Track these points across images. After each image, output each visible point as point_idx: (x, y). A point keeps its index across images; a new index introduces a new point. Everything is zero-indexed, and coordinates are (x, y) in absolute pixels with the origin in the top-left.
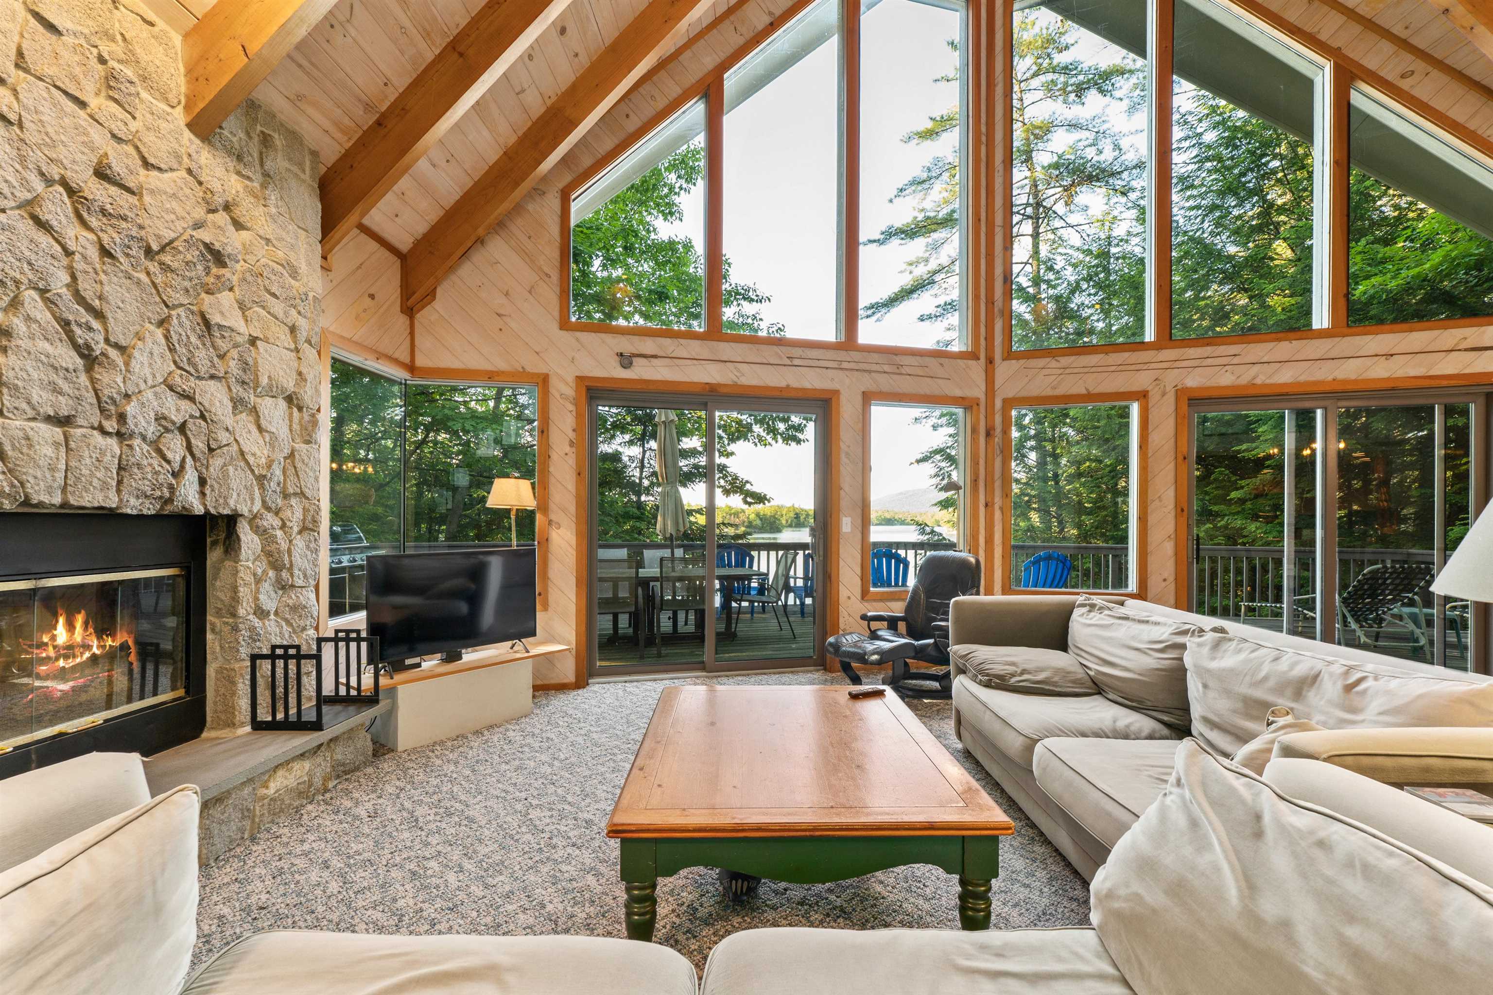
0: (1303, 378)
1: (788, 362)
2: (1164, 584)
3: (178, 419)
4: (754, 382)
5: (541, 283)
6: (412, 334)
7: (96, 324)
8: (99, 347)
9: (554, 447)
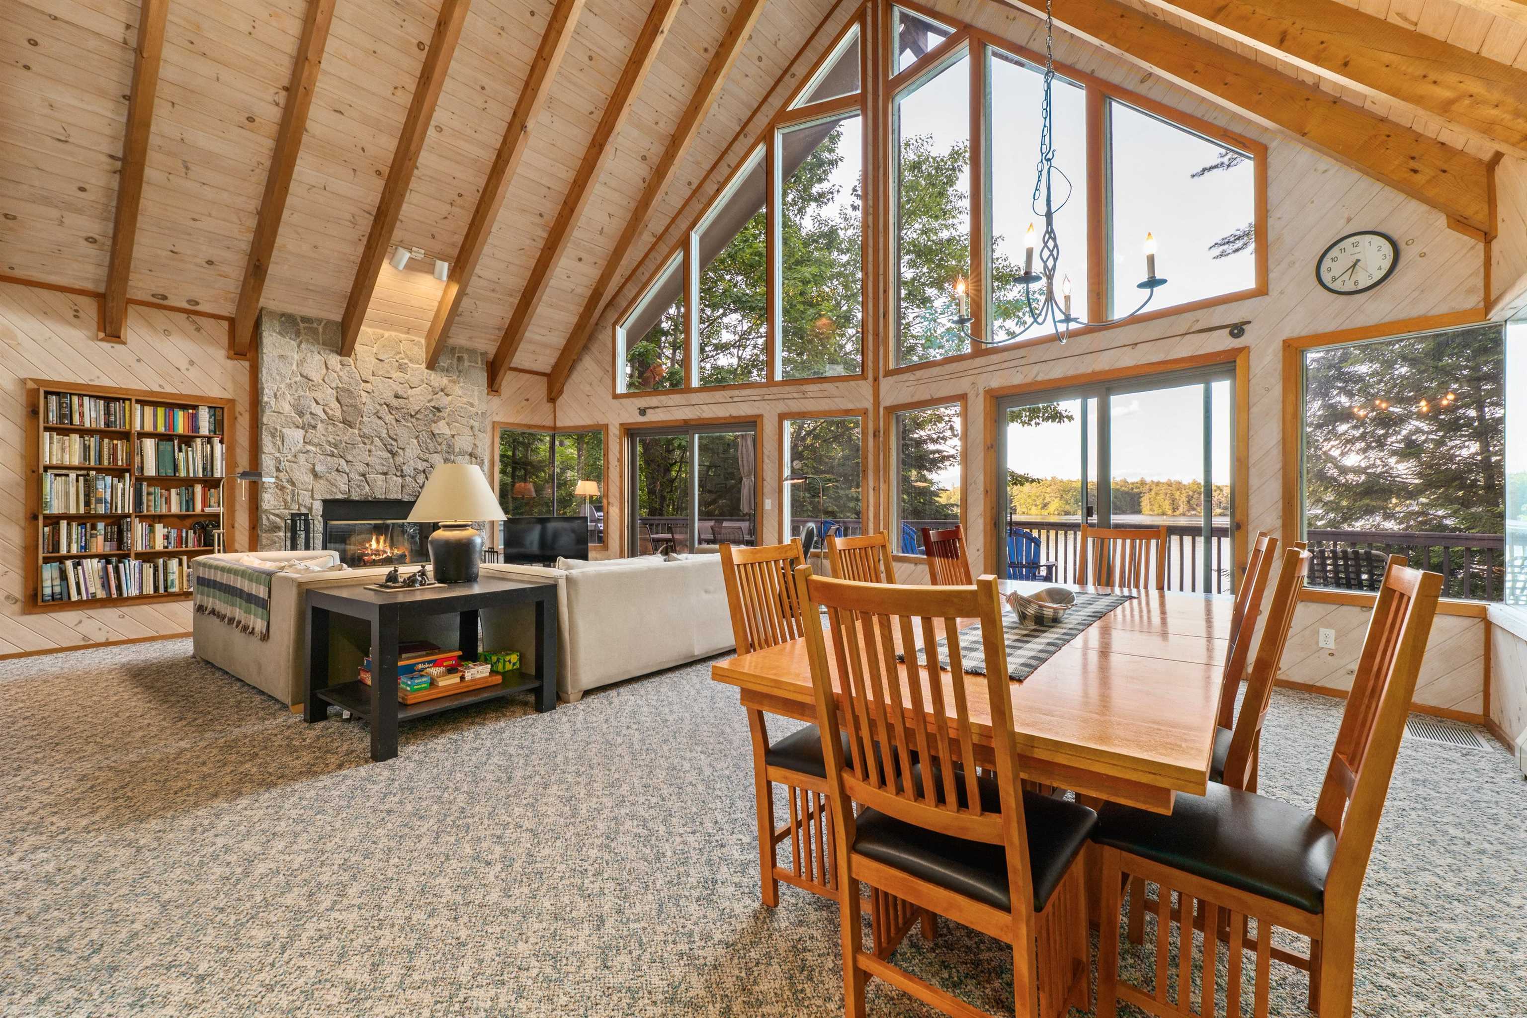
1: (730, 400)
3: (421, 469)
4: (711, 415)
5: (605, 376)
6: (555, 411)
7: (394, 443)
8: (395, 449)
9: (611, 463)
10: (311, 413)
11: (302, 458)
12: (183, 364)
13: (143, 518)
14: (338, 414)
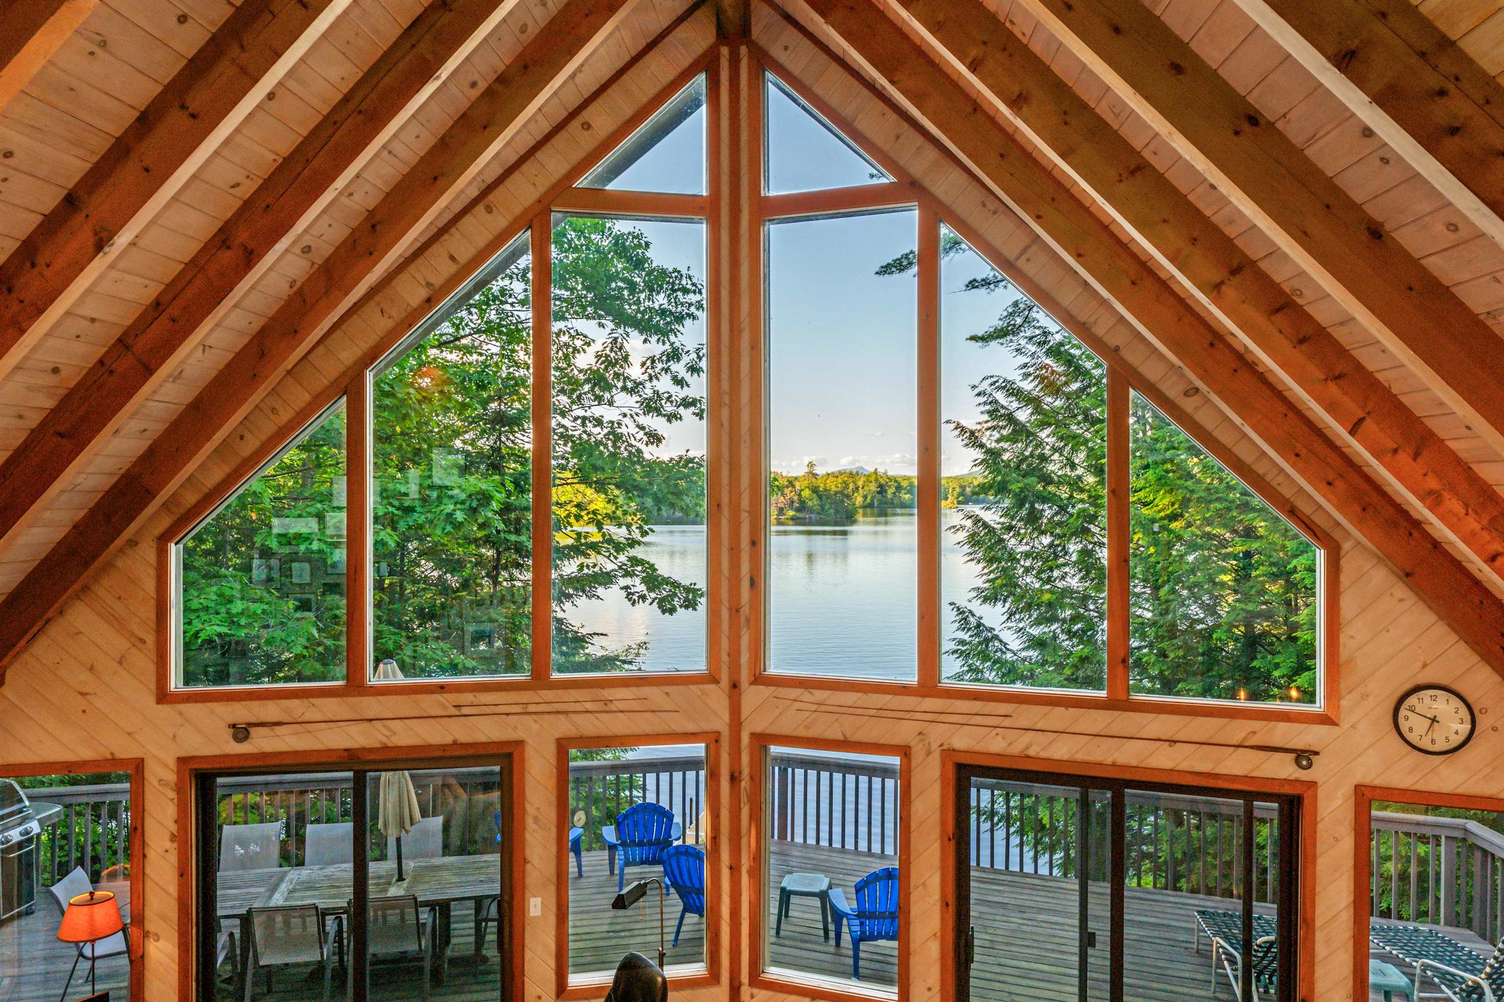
0: (1080, 757)
1: (454, 711)
2: (928, 994)
4: (410, 741)
5: (134, 651)
9: (153, 845)
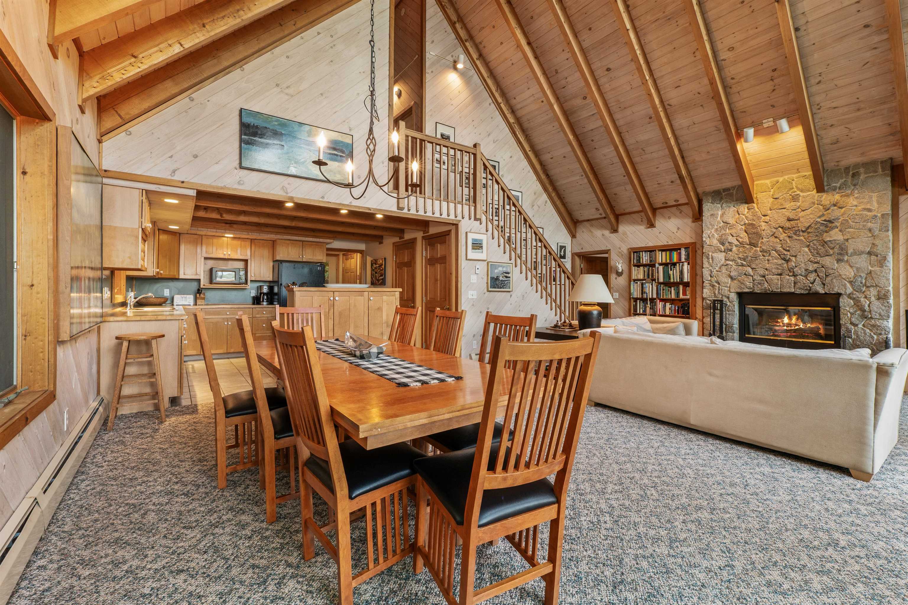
3: (814, 269)
7: (787, 253)
8: (788, 257)
10: (729, 242)
11: (724, 269)
12: (675, 230)
13: (661, 300)
14: (747, 240)
